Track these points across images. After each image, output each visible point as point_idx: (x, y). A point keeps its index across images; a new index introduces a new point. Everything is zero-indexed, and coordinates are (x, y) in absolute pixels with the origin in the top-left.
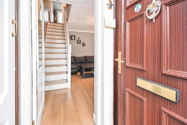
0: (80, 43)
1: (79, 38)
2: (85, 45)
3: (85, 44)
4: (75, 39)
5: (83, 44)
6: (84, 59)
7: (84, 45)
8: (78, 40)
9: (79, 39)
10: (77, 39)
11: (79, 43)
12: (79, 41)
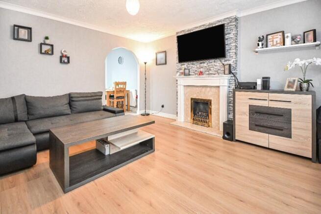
0: (51, 52)
1: (47, 38)
2: (68, 62)
3: (68, 58)
4: (30, 40)
5: (61, 57)
6: (67, 102)
7: (65, 59)
8: (45, 44)
9: (47, 42)
10: (37, 39)
11: (46, 53)
12: (45, 48)
